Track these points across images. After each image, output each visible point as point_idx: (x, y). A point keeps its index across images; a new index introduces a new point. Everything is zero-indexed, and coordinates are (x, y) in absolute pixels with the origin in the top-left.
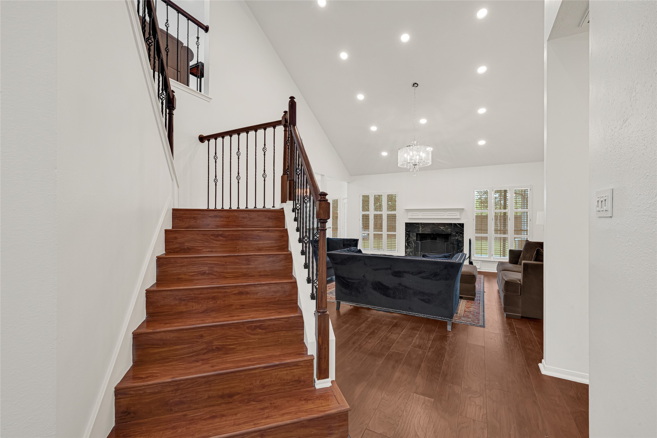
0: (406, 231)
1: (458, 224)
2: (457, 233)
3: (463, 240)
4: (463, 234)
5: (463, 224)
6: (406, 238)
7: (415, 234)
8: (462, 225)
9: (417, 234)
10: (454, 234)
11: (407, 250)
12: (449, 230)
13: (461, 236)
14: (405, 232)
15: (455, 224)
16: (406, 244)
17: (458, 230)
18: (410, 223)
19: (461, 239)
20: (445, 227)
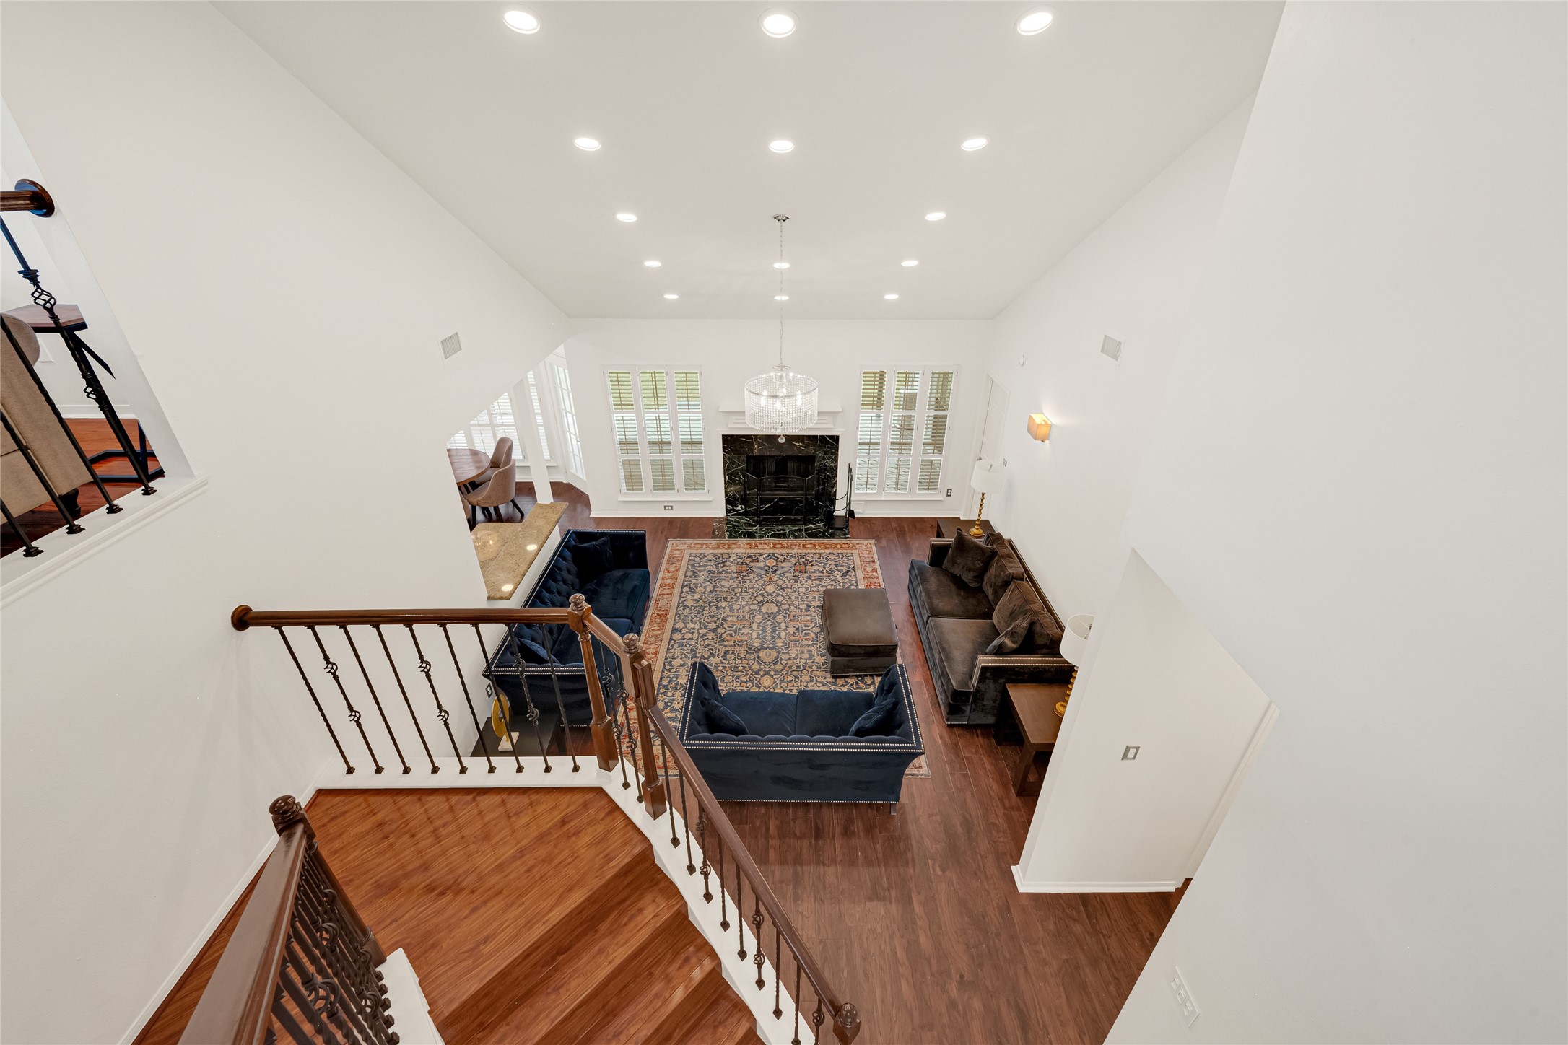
0: (724, 451)
1: (829, 436)
2: (825, 454)
3: (836, 466)
4: (837, 454)
5: (838, 437)
6: (724, 467)
7: (744, 457)
8: (835, 439)
9: (748, 457)
10: (820, 455)
11: (728, 490)
12: (811, 450)
13: (833, 460)
14: (724, 455)
15: (822, 437)
16: (727, 477)
17: (828, 447)
18: (732, 436)
19: (833, 465)
20: (803, 443)
